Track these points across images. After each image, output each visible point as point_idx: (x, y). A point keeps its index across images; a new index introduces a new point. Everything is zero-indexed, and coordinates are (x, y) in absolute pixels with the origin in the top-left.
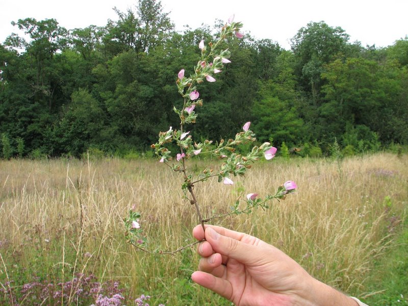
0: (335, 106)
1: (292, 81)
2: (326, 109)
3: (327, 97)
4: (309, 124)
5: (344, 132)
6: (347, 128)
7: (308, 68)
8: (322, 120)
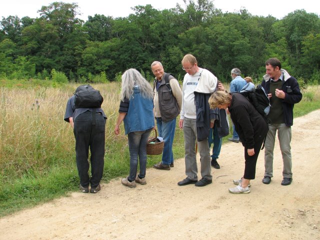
0: (308, 59)
1: (285, 45)
2: (304, 60)
3: (304, 54)
4: (294, 68)
5: (312, 73)
6: (314, 71)
7: (294, 37)
8: (300, 66)
